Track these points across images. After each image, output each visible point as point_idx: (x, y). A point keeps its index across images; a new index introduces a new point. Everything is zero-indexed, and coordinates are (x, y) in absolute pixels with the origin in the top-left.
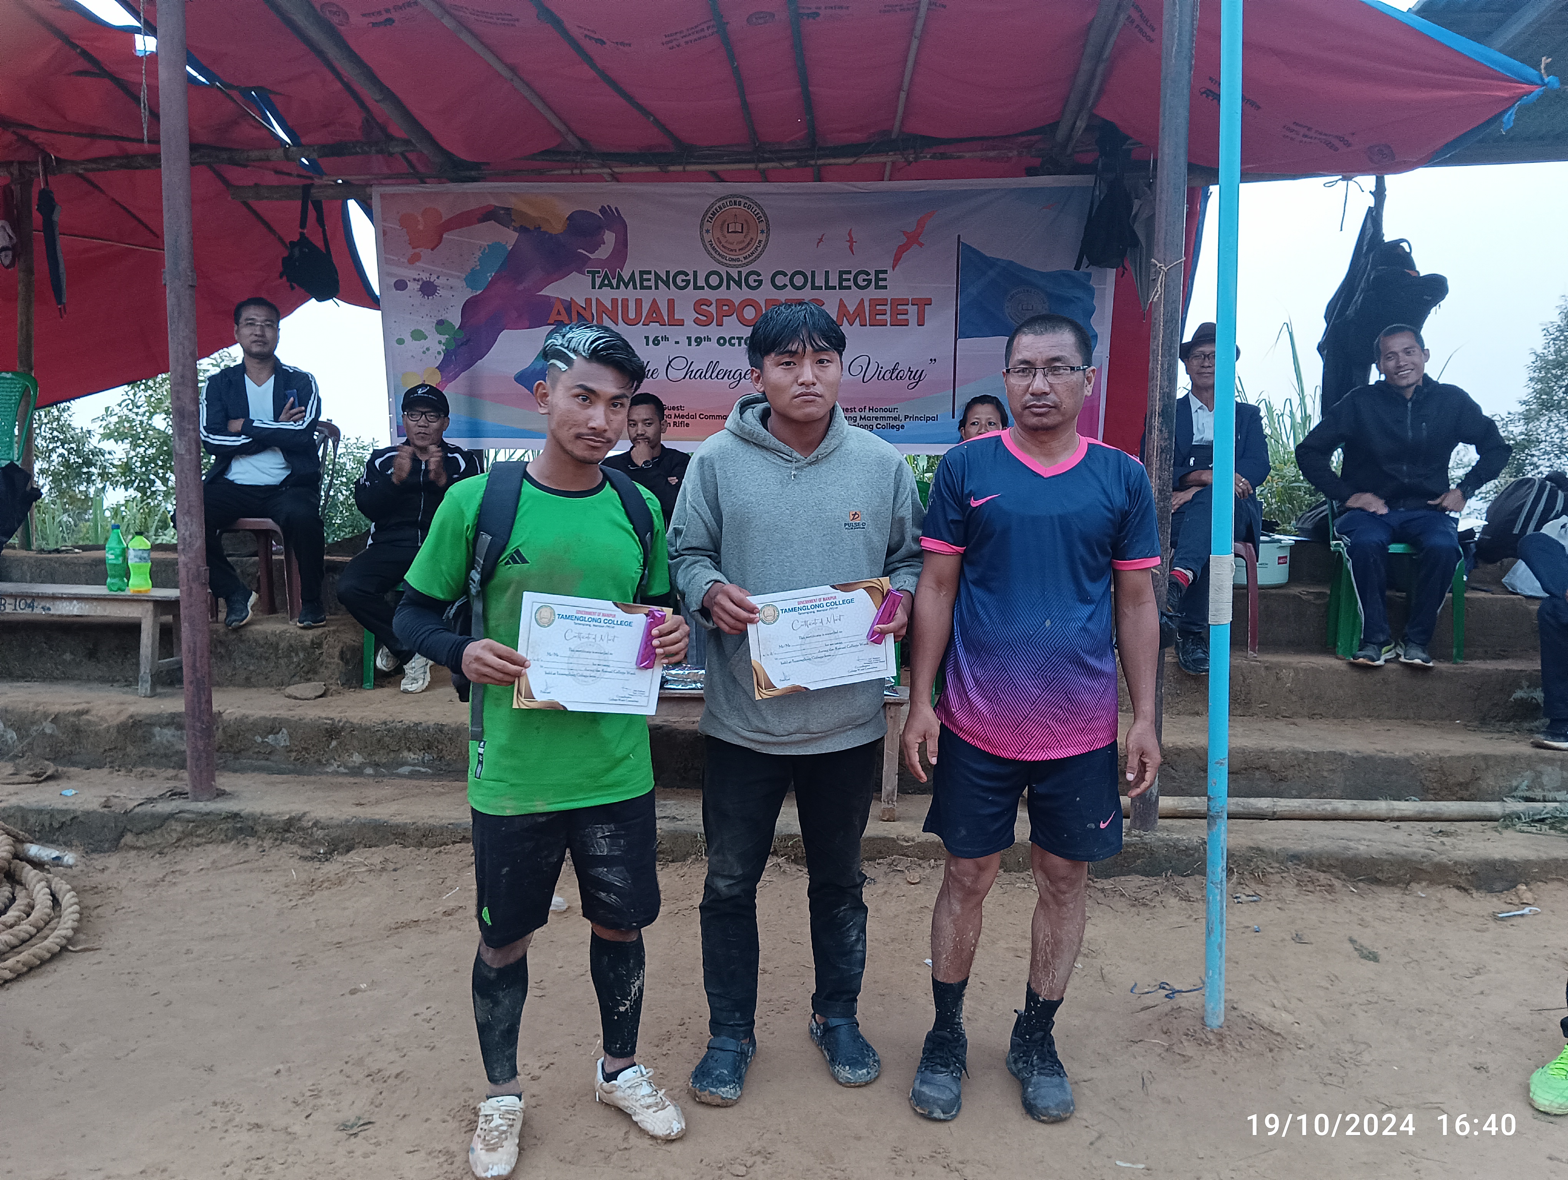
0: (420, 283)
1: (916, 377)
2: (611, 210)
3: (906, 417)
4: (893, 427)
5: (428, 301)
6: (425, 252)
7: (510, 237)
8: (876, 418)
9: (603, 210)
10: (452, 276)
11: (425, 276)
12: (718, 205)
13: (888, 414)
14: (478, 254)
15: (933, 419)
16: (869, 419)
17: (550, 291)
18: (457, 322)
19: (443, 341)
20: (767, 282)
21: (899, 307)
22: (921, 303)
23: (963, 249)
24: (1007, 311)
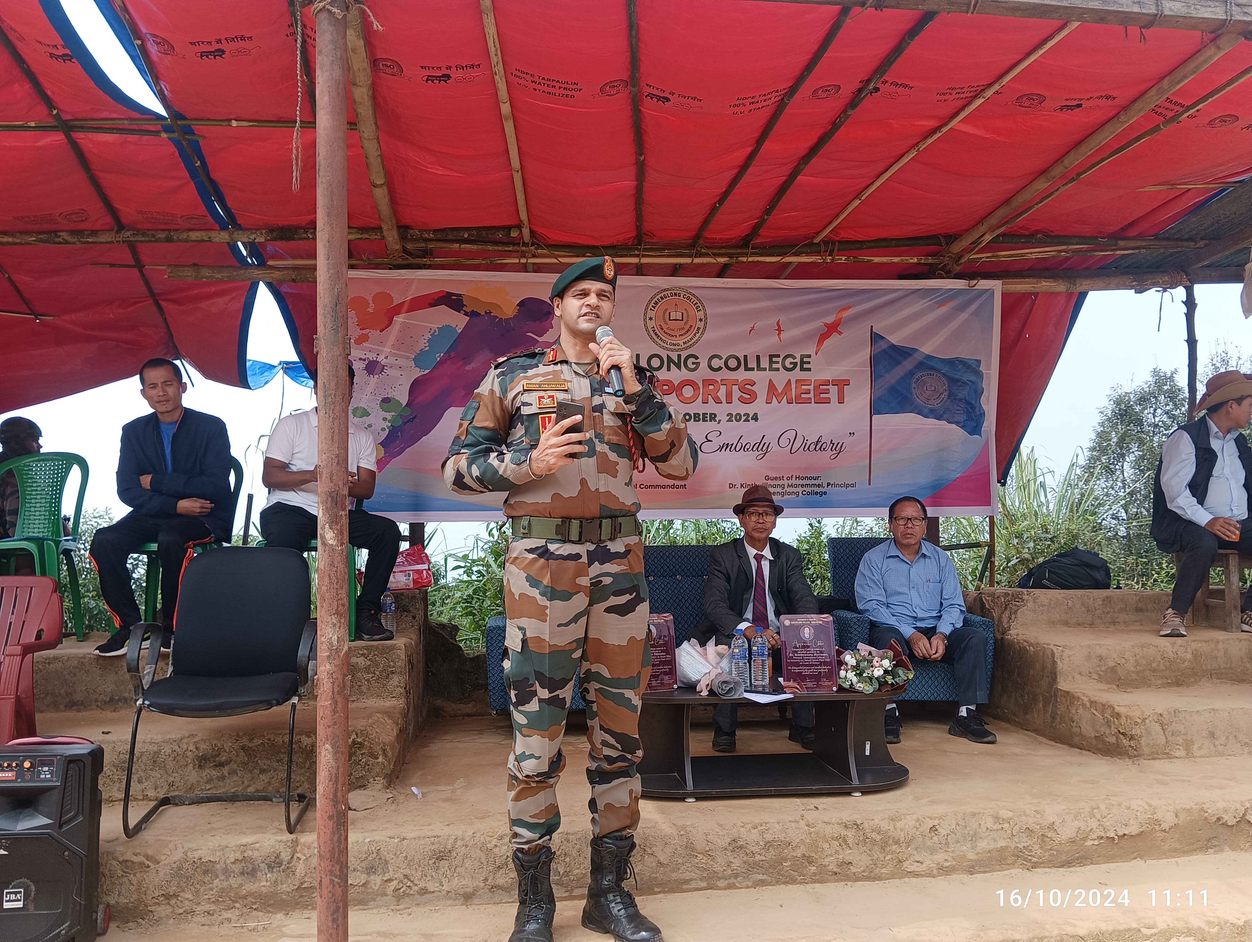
0: (366, 362)
1: (837, 448)
3: (828, 484)
4: (816, 493)
5: (374, 380)
6: (374, 334)
7: (459, 321)
8: (802, 486)
10: (401, 356)
11: (372, 356)
12: (660, 295)
13: (813, 482)
14: (428, 336)
15: (853, 485)
16: (796, 486)
18: (404, 399)
19: (389, 418)
20: (704, 364)
21: (821, 387)
22: (841, 384)
23: (875, 338)
24: (914, 391)
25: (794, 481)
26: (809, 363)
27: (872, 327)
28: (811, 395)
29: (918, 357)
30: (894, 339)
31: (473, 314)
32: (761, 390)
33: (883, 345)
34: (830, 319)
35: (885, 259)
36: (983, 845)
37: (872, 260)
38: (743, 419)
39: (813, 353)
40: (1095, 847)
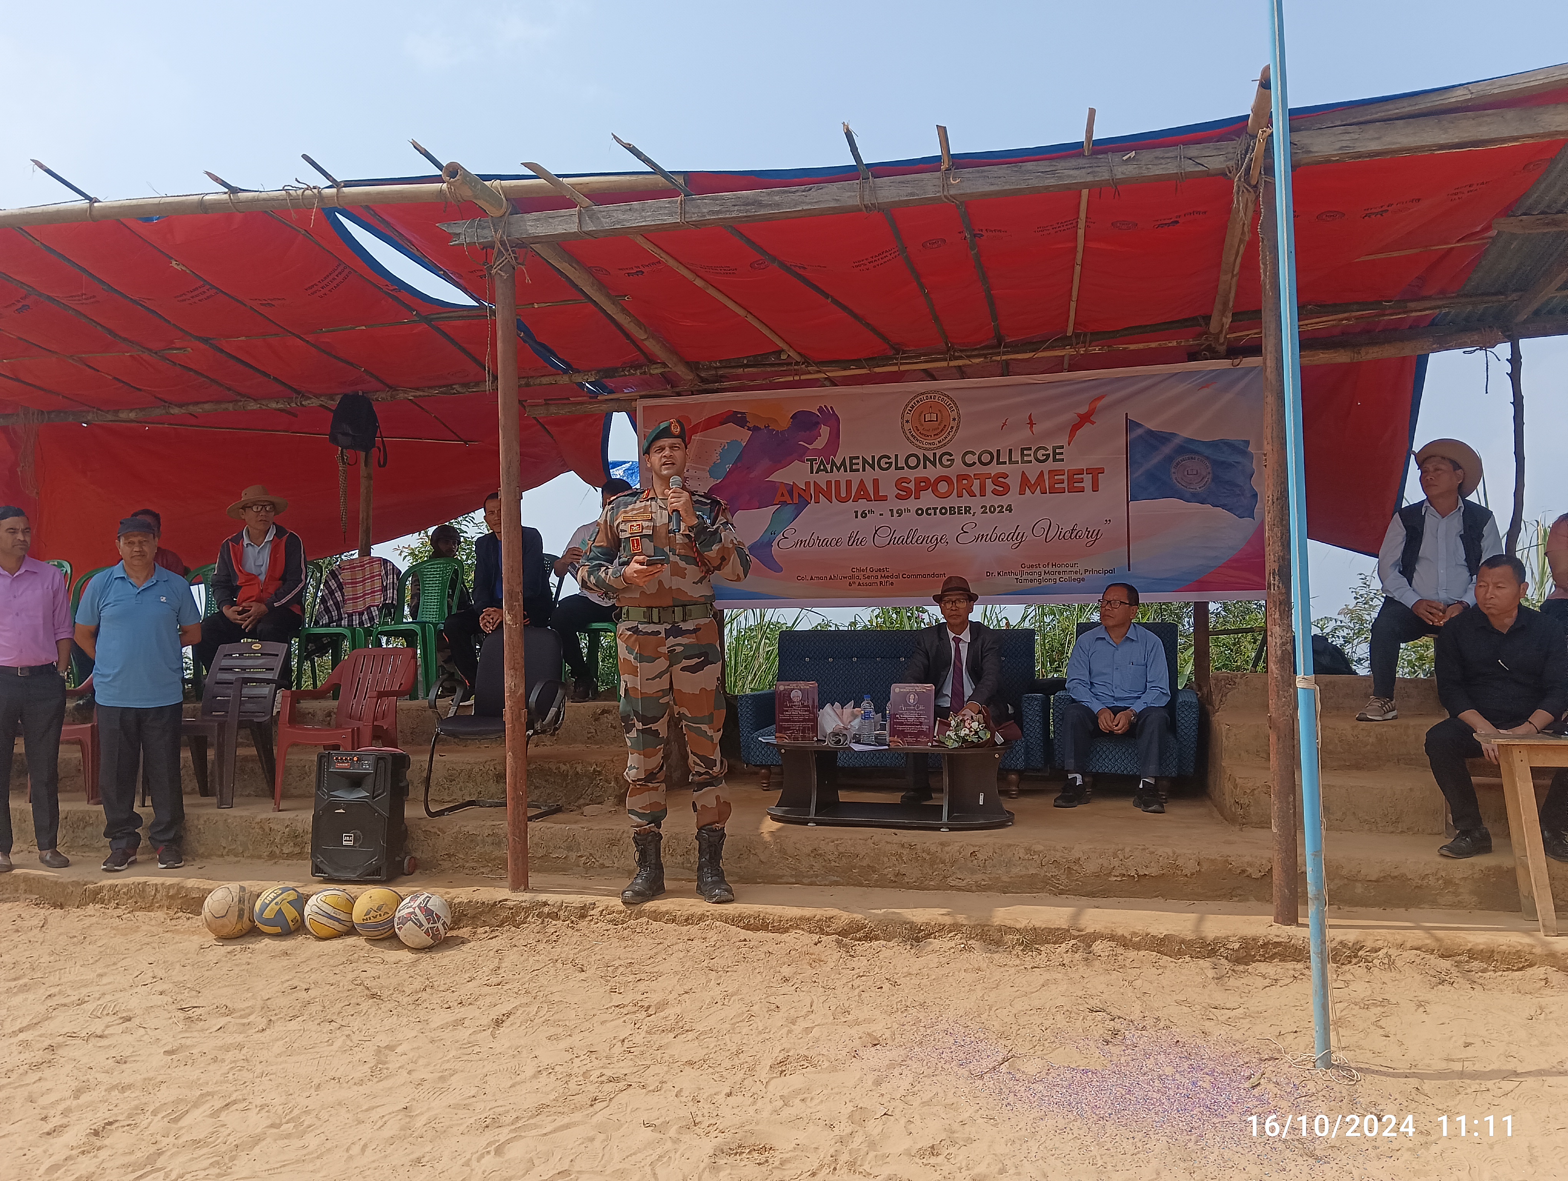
1: (1093, 536)
2: (827, 409)
4: (1074, 580)
7: (743, 436)
9: (820, 410)
10: (699, 469)
12: (917, 399)
13: (1069, 569)
14: (720, 450)
15: (1111, 572)
16: (1052, 573)
17: (776, 477)
20: (958, 461)
21: (1075, 476)
22: (1096, 473)
23: (1131, 425)
24: (1174, 476)
25: (1050, 569)
26: (1062, 453)
27: (1127, 414)
28: (1065, 485)
29: (1177, 441)
30: (1151, 425)
31: (755, 429)
32: (1014, 482)
33: (1140, 431)
34: (1083, 410)
35: (1141, 346)
36: (1015, 871)
37: (1128, 348)
38: (997, 512)
39: (1066, 445)
40: (1118, 883)
